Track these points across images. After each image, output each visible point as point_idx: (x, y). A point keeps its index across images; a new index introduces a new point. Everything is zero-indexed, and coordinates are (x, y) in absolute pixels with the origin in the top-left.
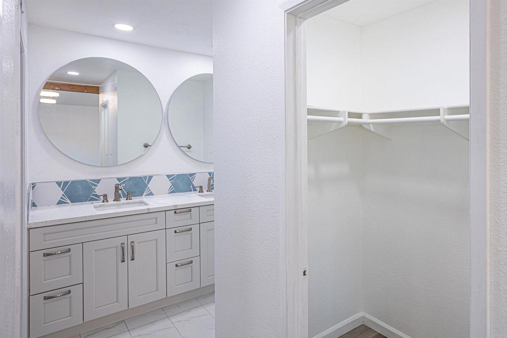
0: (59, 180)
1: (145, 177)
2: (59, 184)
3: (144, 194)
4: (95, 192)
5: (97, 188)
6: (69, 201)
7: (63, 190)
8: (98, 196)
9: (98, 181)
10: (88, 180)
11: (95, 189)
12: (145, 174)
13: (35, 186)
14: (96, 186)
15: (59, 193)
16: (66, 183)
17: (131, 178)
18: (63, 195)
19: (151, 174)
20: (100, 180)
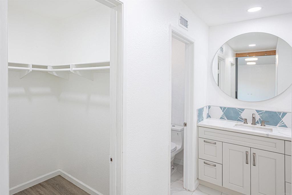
0: (221, 106)
1: (280, 113)
2: (221, 108)
3: (278, 125)
4: (241, 116)
5: (242, 114)
6: (226, 118)
7: (223, 111)
8: (243, 119)
9: (243, 110)
10: (237, 108)
11: (241, 114)
12: (280, 111)
13: (210, 107)
14: (242, 113)
15: (221, 113)
16: (225, 108)
17: (266, 112)
18: (223, 114)
19: (285, 111)
20: (244, 109)
